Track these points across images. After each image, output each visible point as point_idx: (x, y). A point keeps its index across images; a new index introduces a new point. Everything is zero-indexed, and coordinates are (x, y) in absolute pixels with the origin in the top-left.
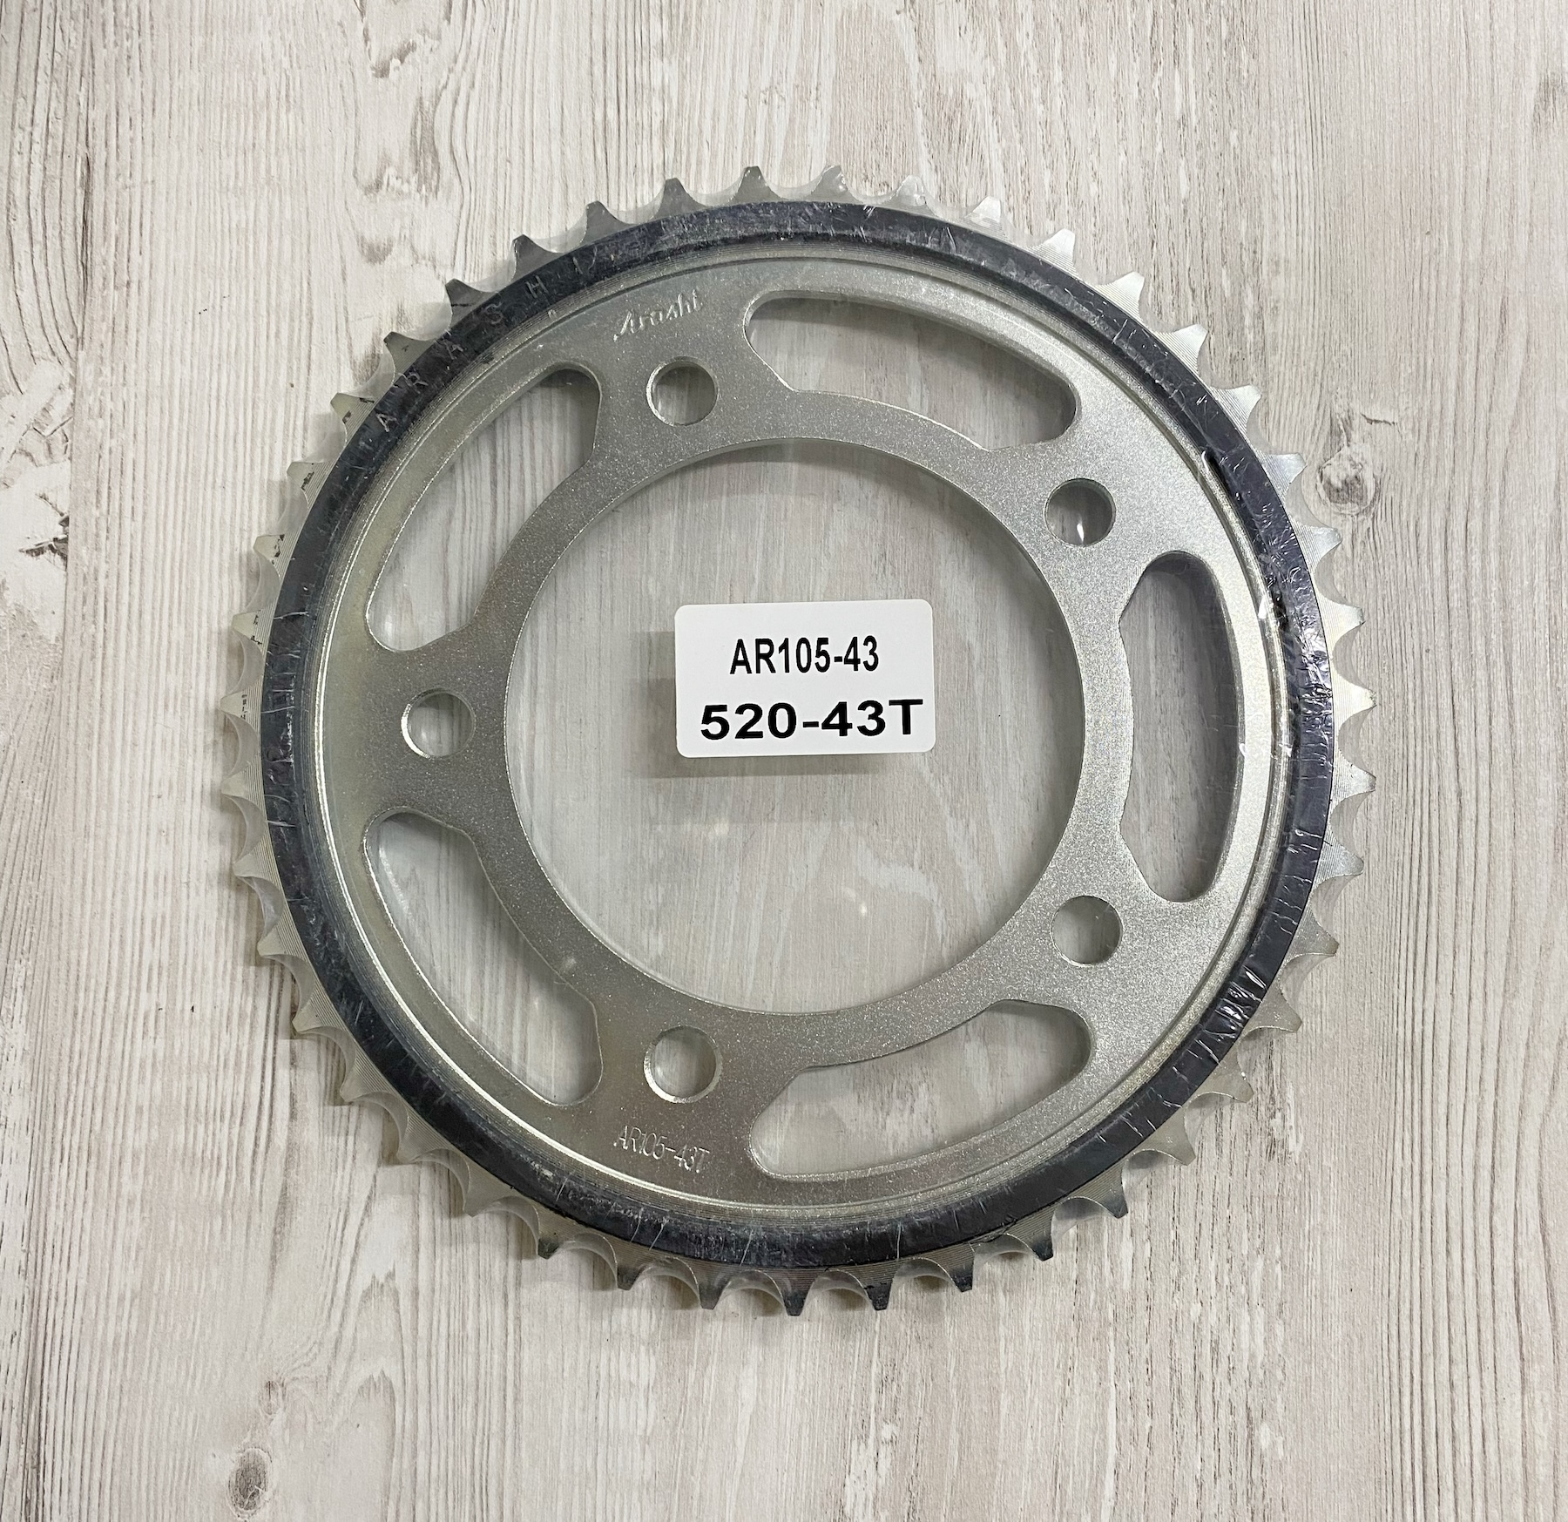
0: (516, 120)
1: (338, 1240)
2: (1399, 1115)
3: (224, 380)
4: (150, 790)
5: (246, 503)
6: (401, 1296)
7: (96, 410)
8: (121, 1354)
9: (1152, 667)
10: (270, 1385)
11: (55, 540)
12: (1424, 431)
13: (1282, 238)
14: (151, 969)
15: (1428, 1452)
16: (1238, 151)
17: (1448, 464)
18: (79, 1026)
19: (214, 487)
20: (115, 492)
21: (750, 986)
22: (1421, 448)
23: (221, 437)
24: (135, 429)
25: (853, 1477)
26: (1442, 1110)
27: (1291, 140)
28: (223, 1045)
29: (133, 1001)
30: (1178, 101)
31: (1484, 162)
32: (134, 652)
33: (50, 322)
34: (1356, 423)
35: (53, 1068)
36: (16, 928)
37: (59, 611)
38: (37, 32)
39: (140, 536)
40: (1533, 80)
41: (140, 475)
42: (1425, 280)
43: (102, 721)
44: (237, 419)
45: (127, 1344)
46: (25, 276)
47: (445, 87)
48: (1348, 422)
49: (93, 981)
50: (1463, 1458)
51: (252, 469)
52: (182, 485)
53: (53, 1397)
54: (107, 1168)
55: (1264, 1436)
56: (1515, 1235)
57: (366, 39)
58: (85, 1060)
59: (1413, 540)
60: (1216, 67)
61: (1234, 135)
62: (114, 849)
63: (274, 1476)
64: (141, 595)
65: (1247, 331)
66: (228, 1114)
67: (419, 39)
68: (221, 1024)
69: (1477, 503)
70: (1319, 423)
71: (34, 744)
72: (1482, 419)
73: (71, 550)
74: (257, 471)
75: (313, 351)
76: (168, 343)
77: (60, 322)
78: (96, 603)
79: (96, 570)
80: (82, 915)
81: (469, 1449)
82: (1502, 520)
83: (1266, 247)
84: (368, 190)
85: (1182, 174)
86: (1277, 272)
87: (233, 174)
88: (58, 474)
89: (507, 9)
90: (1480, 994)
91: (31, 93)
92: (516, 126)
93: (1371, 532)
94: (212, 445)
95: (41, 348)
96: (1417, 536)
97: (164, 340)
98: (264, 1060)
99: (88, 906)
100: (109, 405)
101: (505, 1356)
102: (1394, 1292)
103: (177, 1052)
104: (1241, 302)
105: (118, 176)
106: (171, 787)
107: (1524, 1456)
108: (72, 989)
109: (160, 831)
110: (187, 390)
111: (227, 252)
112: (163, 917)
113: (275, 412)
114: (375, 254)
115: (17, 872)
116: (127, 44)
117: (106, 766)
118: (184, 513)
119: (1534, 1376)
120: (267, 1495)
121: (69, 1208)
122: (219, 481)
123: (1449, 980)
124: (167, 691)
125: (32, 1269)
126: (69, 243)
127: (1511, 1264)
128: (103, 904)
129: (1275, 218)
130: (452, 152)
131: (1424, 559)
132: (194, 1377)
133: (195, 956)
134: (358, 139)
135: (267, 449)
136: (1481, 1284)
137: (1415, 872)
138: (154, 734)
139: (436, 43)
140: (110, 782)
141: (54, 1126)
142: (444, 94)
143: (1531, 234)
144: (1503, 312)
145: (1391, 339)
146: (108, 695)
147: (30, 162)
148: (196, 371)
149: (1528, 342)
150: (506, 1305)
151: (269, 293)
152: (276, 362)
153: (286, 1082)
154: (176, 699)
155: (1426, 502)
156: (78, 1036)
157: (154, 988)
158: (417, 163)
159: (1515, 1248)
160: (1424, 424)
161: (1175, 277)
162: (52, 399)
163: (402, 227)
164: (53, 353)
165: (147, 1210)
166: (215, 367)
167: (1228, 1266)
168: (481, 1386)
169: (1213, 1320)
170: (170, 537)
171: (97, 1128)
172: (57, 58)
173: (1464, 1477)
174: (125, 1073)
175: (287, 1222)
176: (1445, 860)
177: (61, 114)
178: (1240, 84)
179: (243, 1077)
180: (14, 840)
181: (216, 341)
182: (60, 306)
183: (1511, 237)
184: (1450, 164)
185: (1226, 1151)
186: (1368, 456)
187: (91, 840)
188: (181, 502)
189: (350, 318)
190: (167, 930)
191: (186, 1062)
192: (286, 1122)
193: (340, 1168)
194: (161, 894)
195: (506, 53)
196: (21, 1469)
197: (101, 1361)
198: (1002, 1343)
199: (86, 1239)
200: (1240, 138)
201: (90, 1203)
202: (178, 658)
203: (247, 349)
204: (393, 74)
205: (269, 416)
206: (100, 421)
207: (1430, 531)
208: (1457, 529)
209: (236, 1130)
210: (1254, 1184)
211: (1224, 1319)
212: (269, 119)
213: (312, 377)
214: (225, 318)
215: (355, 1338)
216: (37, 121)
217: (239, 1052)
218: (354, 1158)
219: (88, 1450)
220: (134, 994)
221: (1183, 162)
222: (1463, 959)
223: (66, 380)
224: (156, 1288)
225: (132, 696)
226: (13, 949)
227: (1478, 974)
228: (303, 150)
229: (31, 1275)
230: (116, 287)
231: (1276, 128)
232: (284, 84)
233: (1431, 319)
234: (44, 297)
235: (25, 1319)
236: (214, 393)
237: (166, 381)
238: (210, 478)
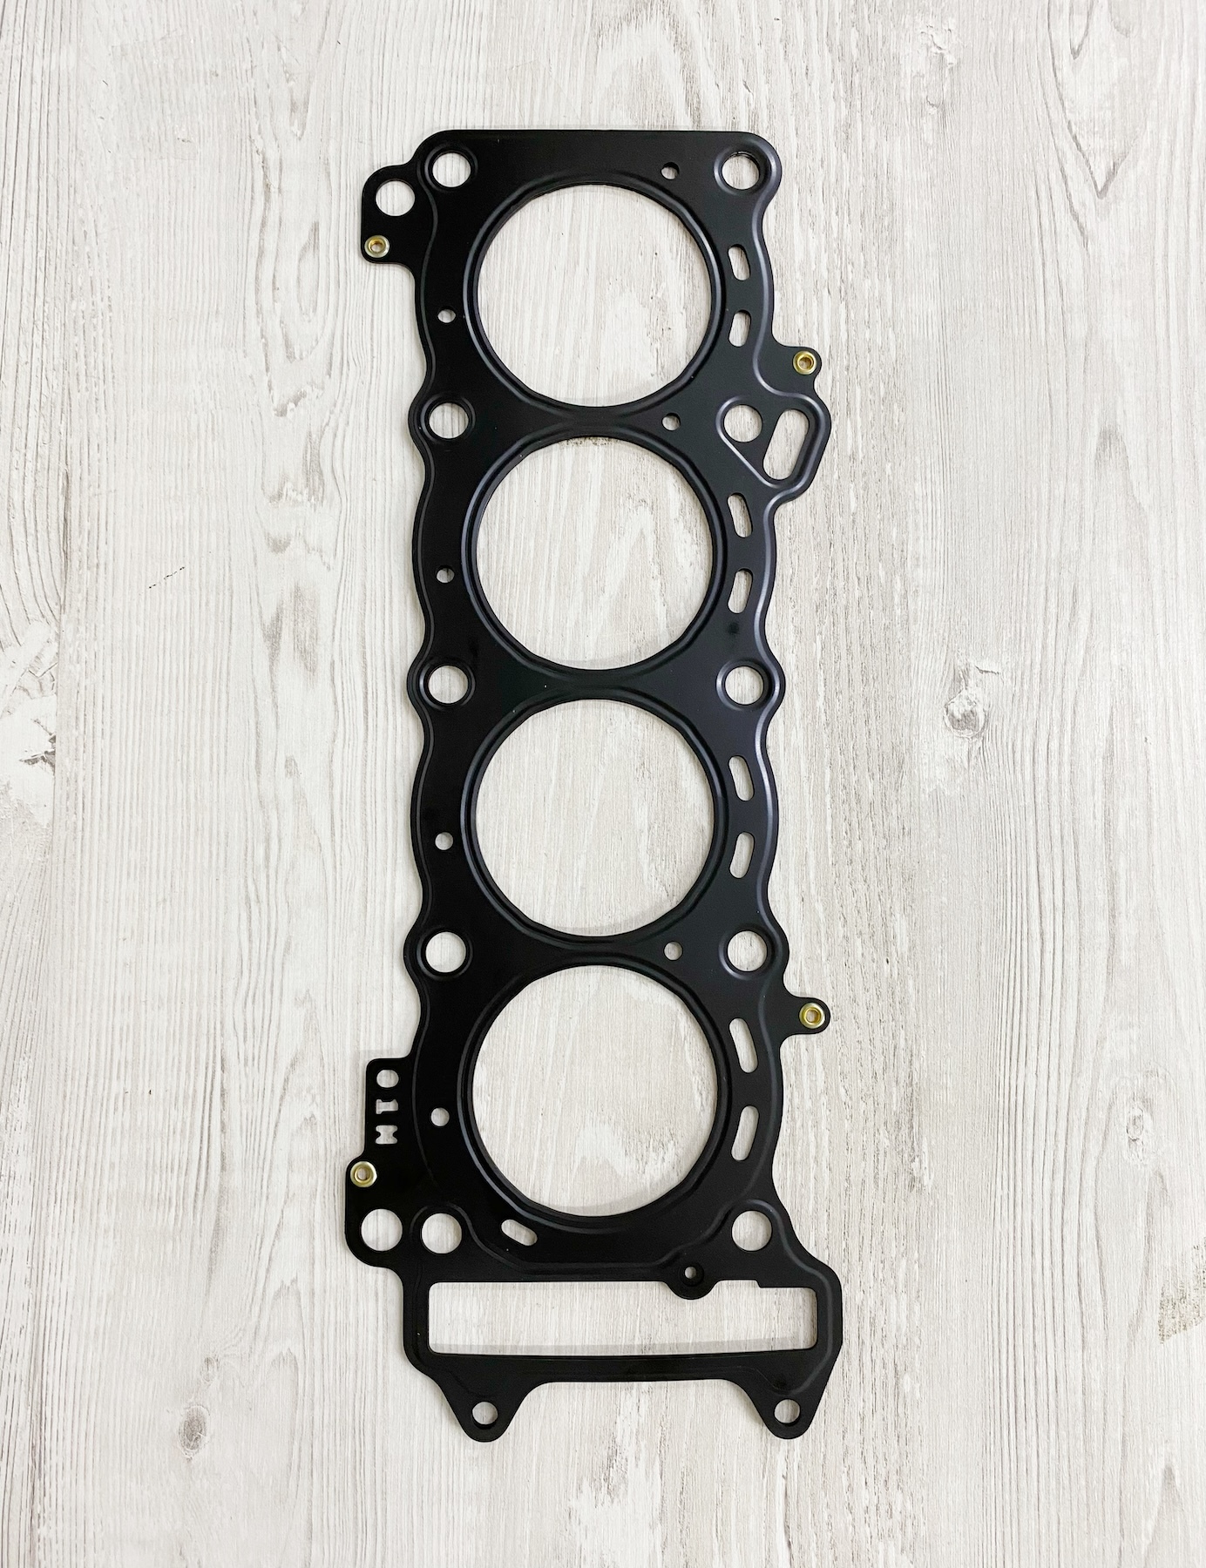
0: (379, 449)
1: (257, 1256)
2: (1000, 1160)
3: (169, 637)
4: (117, 935)
5: (186, 726)
6: (302, 1296)
7: (75, 658)
8: (100, 1341)
9: (829, 844)
10: (208, 1361)
11: (46, 752)
12: (1019, 678)
13: (921, 541)
14: (119, 1064)
15: (1018, 1392)
16: (891, 478)
17: (1036, 702)
18: (67, 1106)
19: (162, 715)
20: (90, 718)
21: (549, 1073)
22: (1017, 691)
23: (167, 679)
24: (104, 672)
25: (622, 1417)
26: (1029, 1154)
27: (928, 471)
28: (172, 1118)
29: (106, 1086)
30: (850, 441)
31: (1062, 488)
32: (105, 835)
33: (40, 593)
34: (971, 673)
35: (49, 1136)
36: (20, 1035)
37: (49, 805)
38: (28, 380)
39: (108, 751)
40: (1096, 431)
41: (108, 705)
42: (1021, 572)
43: (81, 885)
44: (178, 665)
45: (104, 1333)
46: (22, 559)
47: (327, 424)
48: (966, 672)
49: (77, 1073)
50: (1042, 1396)
51: (190, 702)
52: (138, 713)
53: (51, 1372)
54: (89, 1207)
55: (907, 1382)
56: (1079, 1241)
57: (270, 389)
58: (72, 1130)
59: (1011, 755)
60: (876, 417)
61: (888, 466)
62: (91, 976)
63: (211, 1425)
64: (110, 793)
65: (896, 607)
66: (176, 1168)
67: (308, 389)
68: (171, 1103)
69: (1056, 730)
70: (946, 673)
71: (32, 901)
72: (1059, 670)
73: (57, 759)
74: (194, 703)
75: (233, 616)
76: (127, 610)
77: (48, 594)
78: (76, 799)
79: (76, 776)
80: (69, 1025)
81: (351, 1401)
82: (1072, 740)
83: (910, 548)
84: (272, 499)
85: (852, 494)
86: (918, 565)
87: (173, 485)
88: (47, 706)
89: (372, 367)
90: (1056, 1074)
91: (25, 424)
92: (379, 454)
93: (982, 750)
94: (160, 684)
95: (34, 612)
96: (1014, 752)
97: (124, 606)
98: (202, 1128)
99: (73, 1019)
100: (84, 655)
101: (376, 1337)
102: (995, 1281)
103: (139, 1123)
104: (892, 587)
105: (90, 486)
106: (133, 932)
107: (1084, 1394)
108: (62, 1078)
109: (125, 964)
110: (141, 644)
111: (170, 542)
112: (128, 1027)
113: (206, 660)
114: (278, 546)
115: (21, 994)
116: (95, 390)
117: (85, 917)
118: (140, 734)
119: (1090, 1338)
120: (206, 1439)
121: (61, 1237)
122: (166, 711)
123: (1035, 1064)
124: (129, 863)
125: (35, 1279)
126: (53, 535)
127: (1075, 1261)
128: (84, 1017)
129: (916, 525)
130: (333, 471)
131: (1018, 768)
132: (154, 1356)
133: (152, 1054)
134: (264, 461)
135: (200, 687)
136: (1055, 1275)
137: (1011, 989)
138: (120, 894)
139: (321, 392)
140: (88, 929)
141: (50, 1177)
142: (327, 428)
143: (1094, 539)
144: (1075, 594)
145: (997, 613)
146: (86, 866)
147: (25, 475)
148: (147, 630)
149: (1092, 615)
150: (377, 1300)
151: (201, 574)
152: (207, 624)
153: (218, 1145)
154: (136, 868)
155: (1020, 728)
156: (67, 1112)
157: (122, 1078)
158: (308, 480)
159: (1078, 1250)
160: (1019, 673)
161: (846, 569)
162: (42, 650)
163: (298, 527)
164: (43, 616)
165: (118, 1236)
166: (162, 627)
167: (882, 1265)
168: (360, 1357)
169: (871, 1303)
170: (130, 750)
171: (81, 1179)
172: (44, 399)
173: (1042, 1408)
174: (102, 1138)
175: (220, 1244)
176: (1032, 979)
177: (47, 439)
178: (893, 430)
179: (187, 1140)
180: (18, 972)
181: (162, 608)
182: (48, 582)
183: (1080, 541)
184: (1039, 489)
185: (881, 1185)
186: (980, 696)
187: (75, 971)
188: (138, 726)
189: (260, 592)
190: (131, 1035)
191: (146, 1130)
192: (218, 1172)
193: (257, 1202)
194: (126, 1010)
195: (371, 399)
196: (28, 1424)
197: (86, 1346)
198: (726, 1322)
199: (74, 1258)
200: (892, 469)
201: (77, 1233)
202: (137, 839)
203: (185, 614)
204: (290, 415)
205: (202, 664)
206: (78, 666)
207: (1022, 750)
208: (1042, 748)
209: (182, 1179)
210: (900, 1209)
211: (879, 1303)
212: (199, 448)
213: (233, 635)
214: (169, 592)
215: (269, 1326)
216: (29, 445)
217: (184, 1123)
218: (267, 1198)
219: (77, 1410)
220: (107, 1081)
221: (852, 485)
222: (1044, 1050)
223: (52, 636)
224: (125, 1293)
225: (103, 866)
226: (18, 1050)
227: (1054, 1061)
228: (225, 469)
229: (34, 1285)
230: (88, 568)
231: (919, 462)
232: (210, 420)
233: (1025, 599)
234: (36, 574)
235: (30, 1315)
236: (161, 647)
237: (126, 637)
238: (159, 708)
